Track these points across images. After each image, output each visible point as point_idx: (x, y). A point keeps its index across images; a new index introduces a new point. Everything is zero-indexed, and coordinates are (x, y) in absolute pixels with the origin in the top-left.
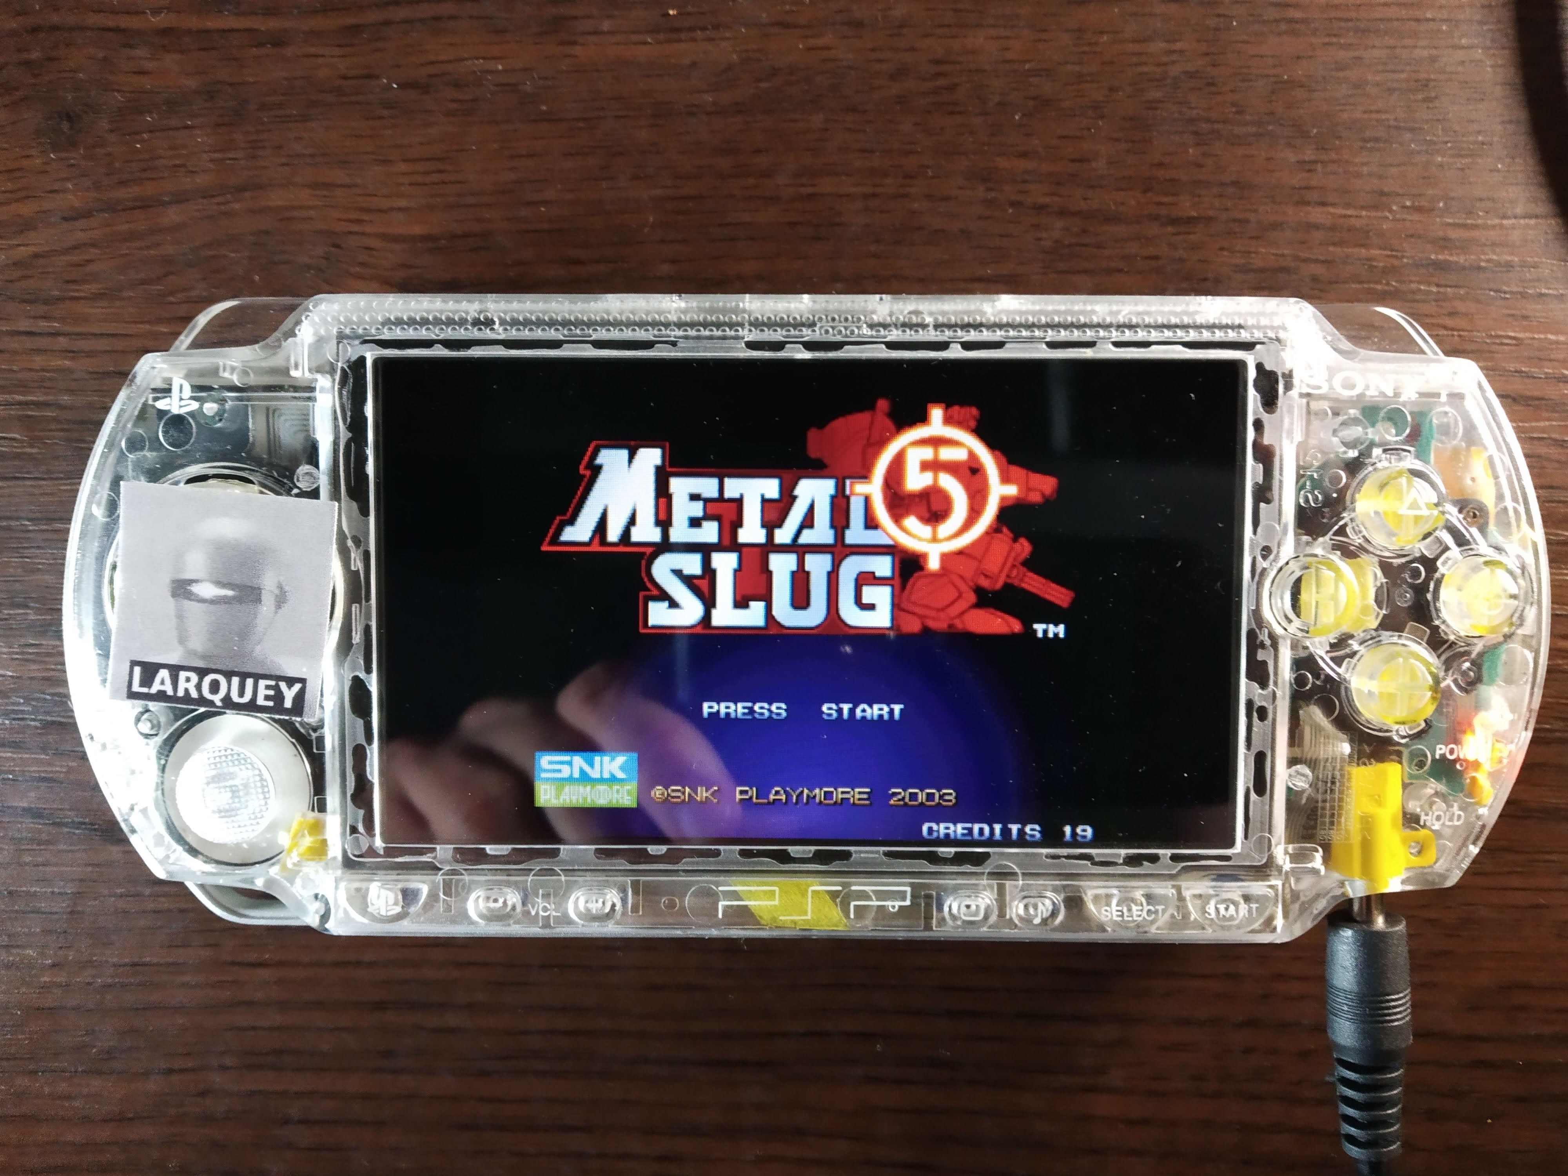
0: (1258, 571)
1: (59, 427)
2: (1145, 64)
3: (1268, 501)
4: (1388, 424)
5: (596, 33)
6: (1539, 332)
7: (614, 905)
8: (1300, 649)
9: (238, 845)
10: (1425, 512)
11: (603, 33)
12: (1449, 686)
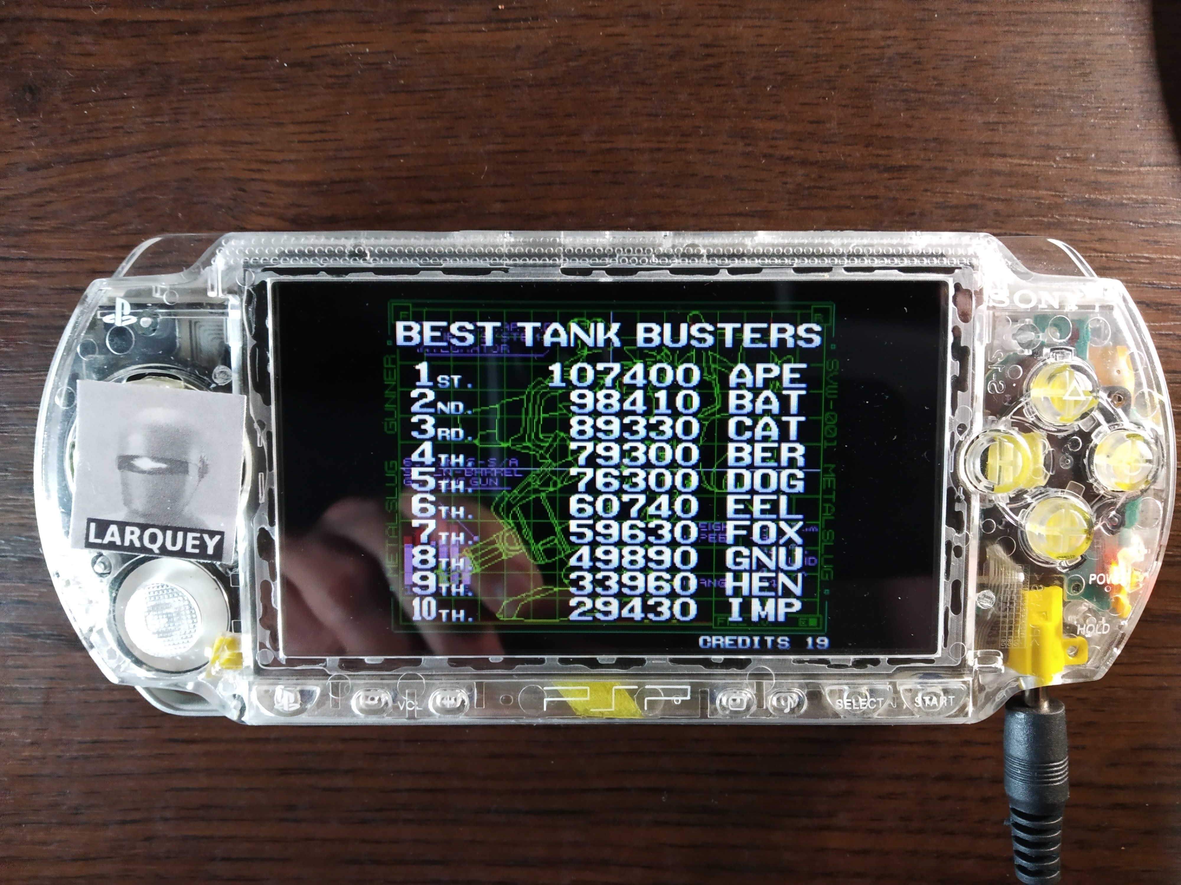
0: (956, 443)
1: (28, 331)
2: (867, 47)
3: (964, 389)
4: (1054, 329)
5: (441, 23)
6: (1166, 254)
7: (463, 702)
8: (987, 501)
9: (173, 658)
10: (1083, 398)
11: (448, 23)
12: (1099, 529)
